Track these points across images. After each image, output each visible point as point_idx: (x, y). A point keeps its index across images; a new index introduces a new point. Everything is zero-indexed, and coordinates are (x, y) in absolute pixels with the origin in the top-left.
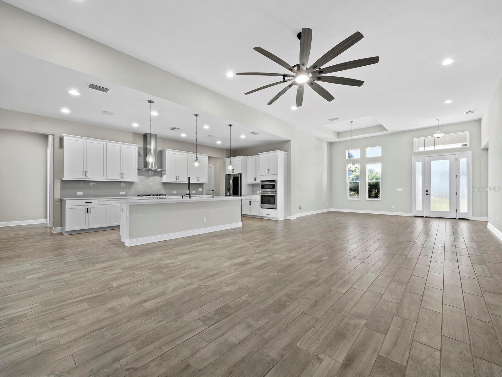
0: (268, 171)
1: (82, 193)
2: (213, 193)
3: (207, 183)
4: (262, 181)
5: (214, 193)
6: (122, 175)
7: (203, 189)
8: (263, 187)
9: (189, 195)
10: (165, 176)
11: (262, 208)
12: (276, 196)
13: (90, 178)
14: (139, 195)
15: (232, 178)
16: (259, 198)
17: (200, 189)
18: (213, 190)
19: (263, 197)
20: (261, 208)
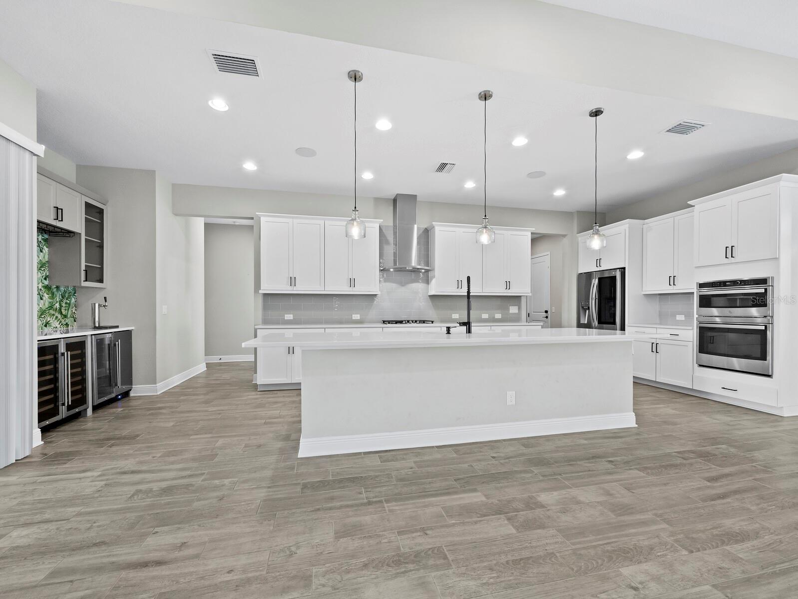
0: (730, 252)
1: (292, 315)
2: (547, 317)
3: (530, 294)
4: (702, 286)
5: (549, 317)
6: (352, 282)
7: (519, 309)
8: (705, 302)
9: (467, 324)
10: (433, 282)
11: (700, 366)
12: (769, 334)
13: (299, 289)
14: (384, 322)
15: (595, 282)
16: (691, 335)
17: (513, 310)
18: (546, 312)
19: (705, 333)
20: (696, 365)
